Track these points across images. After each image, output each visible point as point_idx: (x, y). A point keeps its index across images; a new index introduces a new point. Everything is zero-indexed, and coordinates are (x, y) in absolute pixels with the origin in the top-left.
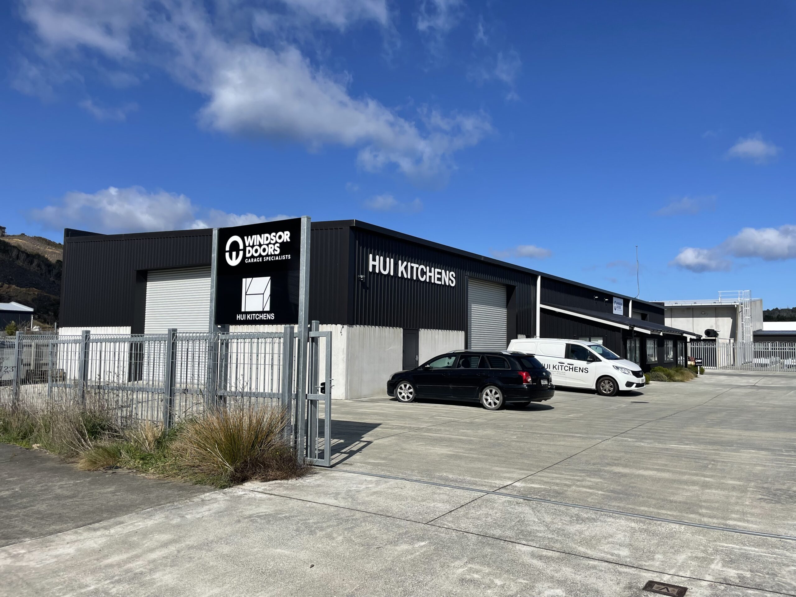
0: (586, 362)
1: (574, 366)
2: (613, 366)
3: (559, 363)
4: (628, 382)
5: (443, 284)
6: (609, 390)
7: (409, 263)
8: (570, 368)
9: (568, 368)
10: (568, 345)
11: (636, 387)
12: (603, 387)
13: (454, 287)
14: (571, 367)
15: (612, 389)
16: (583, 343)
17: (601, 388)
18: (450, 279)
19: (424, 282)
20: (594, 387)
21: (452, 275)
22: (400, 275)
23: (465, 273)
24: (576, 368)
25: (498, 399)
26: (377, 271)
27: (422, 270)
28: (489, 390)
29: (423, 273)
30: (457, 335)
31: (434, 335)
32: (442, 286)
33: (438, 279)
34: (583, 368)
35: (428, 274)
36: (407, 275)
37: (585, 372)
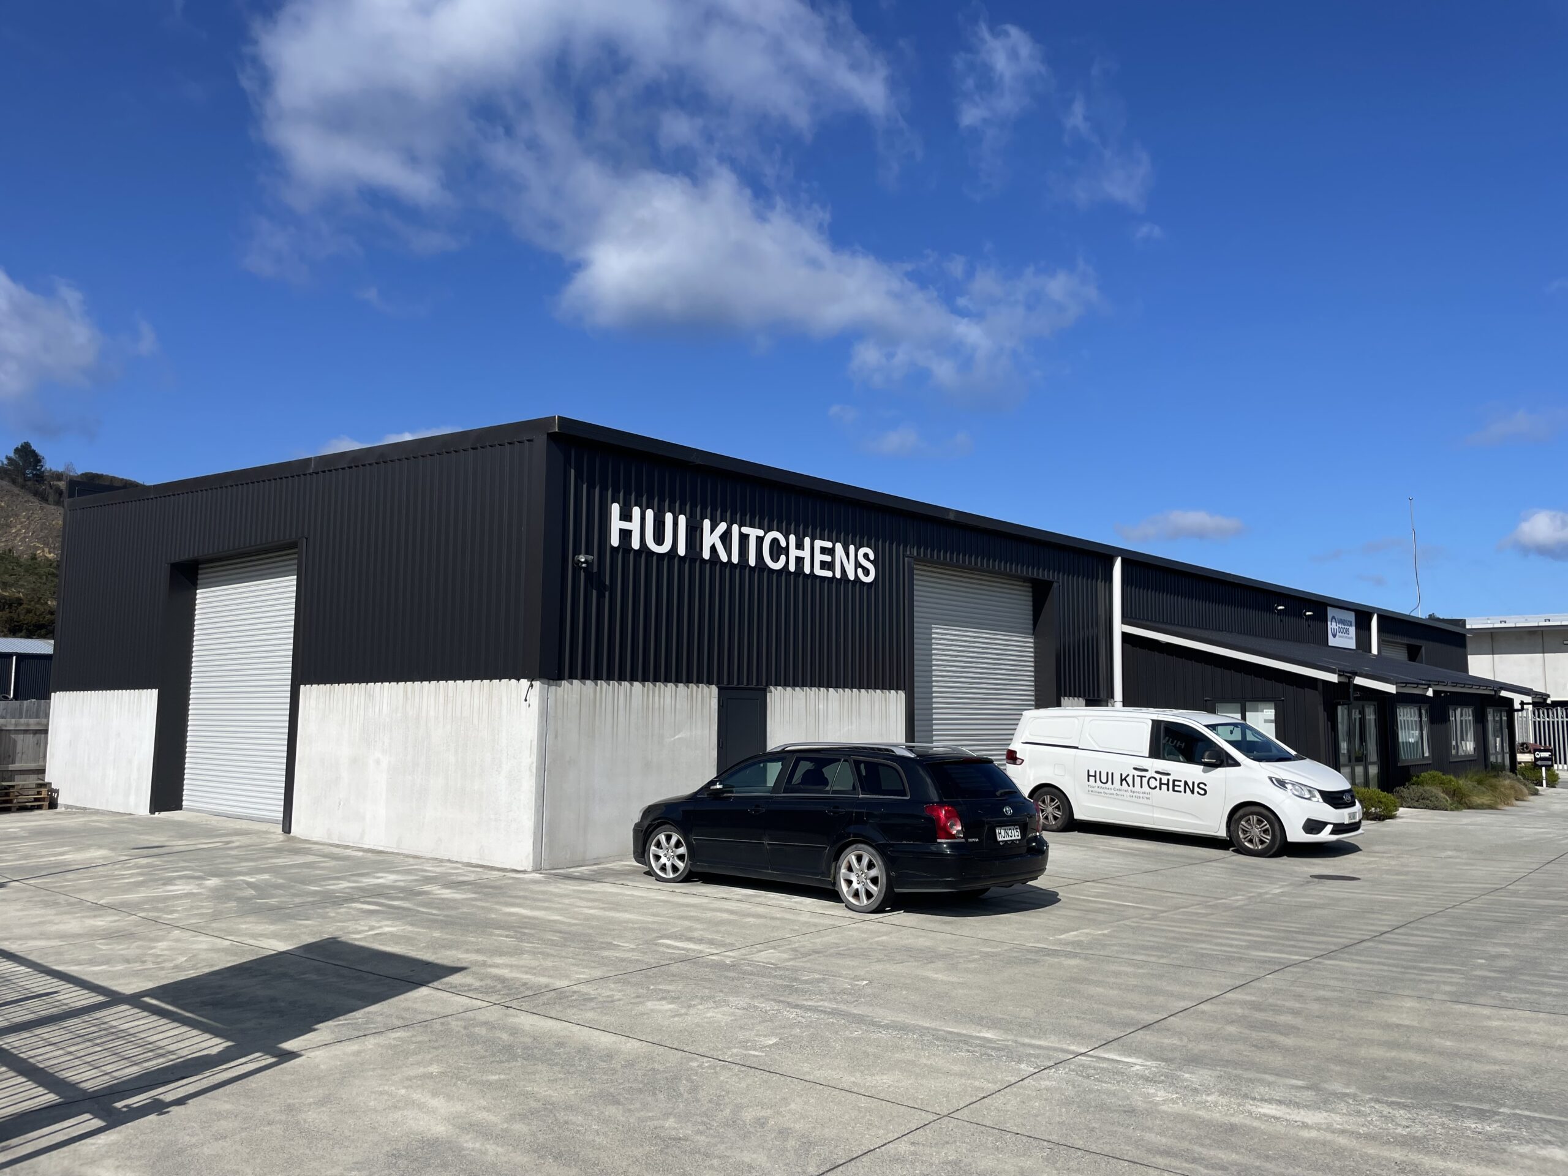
0: (1202, 767)
1: (1171, 778)
2: (1271, 779)
3: (1135, 769)
4: (1309, 821)
5: (838, 575)
6: (1262, 842)
7: (735, 528)
8: (1161, 784)
9: (1157, 783)
10: (1156, 724)
11: (1333, 832)
12: (1245, 832)
13: (871, 583)
14: (1164, 781)
15: (1268, 838)
16: (1196, 720)
17: (1241, 836)
18: (858, 565)
19: (780, 572)
20: (1221, 831)
21: (866, 556)
22: (706, 555)
23: (905, 551)
24: (1176, 783)
25: (874, 880)
26: (636, 544)
27: (775, 542)
28: (855, 855)
29: (777, 550)
30: (883, 699)
31: (813, 701)
32: (835, 580)
33: (824, 565)
34: (1193, 783)
35: (794, 553)
36: (729, 555)
37: (1198, 793)
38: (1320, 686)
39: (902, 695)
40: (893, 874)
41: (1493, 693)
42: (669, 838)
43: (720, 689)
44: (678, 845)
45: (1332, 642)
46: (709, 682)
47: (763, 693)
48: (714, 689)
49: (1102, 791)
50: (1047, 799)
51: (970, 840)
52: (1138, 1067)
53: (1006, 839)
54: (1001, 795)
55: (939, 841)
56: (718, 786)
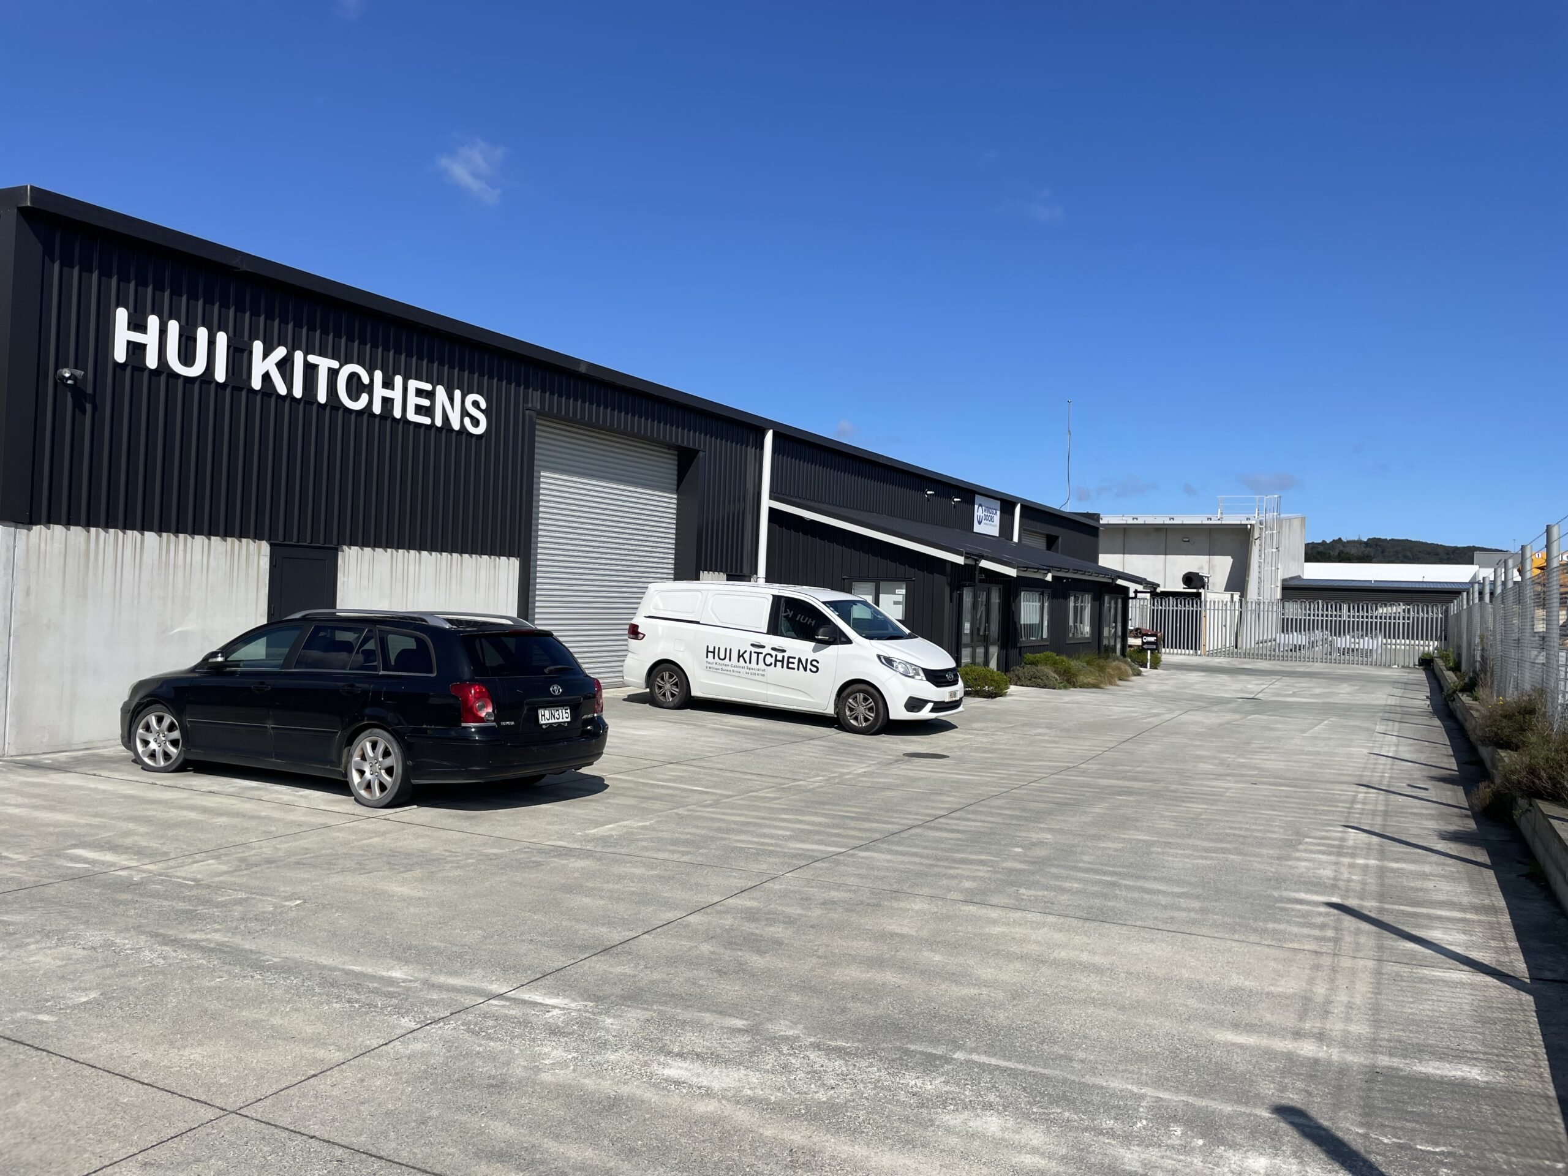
0: (813, 644)
1: (786, 655)
2: (879, 657)
3: (753, 645)
4: (911, 699)
5: (439, 423)
6: (866, 720)
7: (299, 356)
8: (776, 661)
9: (773, 660)
10: (777, 600)
11: (933, 710)
12: (851, 710)
13: (479, 437)
14: (780, 658)
15: (871, 716)
16: (817, 597)
17: (848, 713)
18: (464, 413)
19: (359, 413)
20: (829, 708)
21: (476, 404)
22: (256, 384)
23: (526, 401)
24: (791, 660)
25: (389, 771)
26: (152, 362)
27: (353, 377)
28: (370, 742)
29: (356, 387)
30: (492, 566)
31: (400, 565)
32: (433, 430)
33: (419, 409)
34: (807, 660)
35: (379, 392)
36: (290, 385)
37: (811, 670)
38: (948, 567)
39: (515, 563)
40: (410, 763)
41: (1110, 581)
42: (160, 720)
43: (271, 545)
44: (171, 728)
45: (977, 528)
46: (257, 536)
47: (334, 552)
48: (265, 547)
49: (720, 667)
50: (666, 675)
51: (503, 724)
52: (556, 1012)
53: (550, 721)
54: (551, 672)
55: (463, 725)
56: (220, 659)
